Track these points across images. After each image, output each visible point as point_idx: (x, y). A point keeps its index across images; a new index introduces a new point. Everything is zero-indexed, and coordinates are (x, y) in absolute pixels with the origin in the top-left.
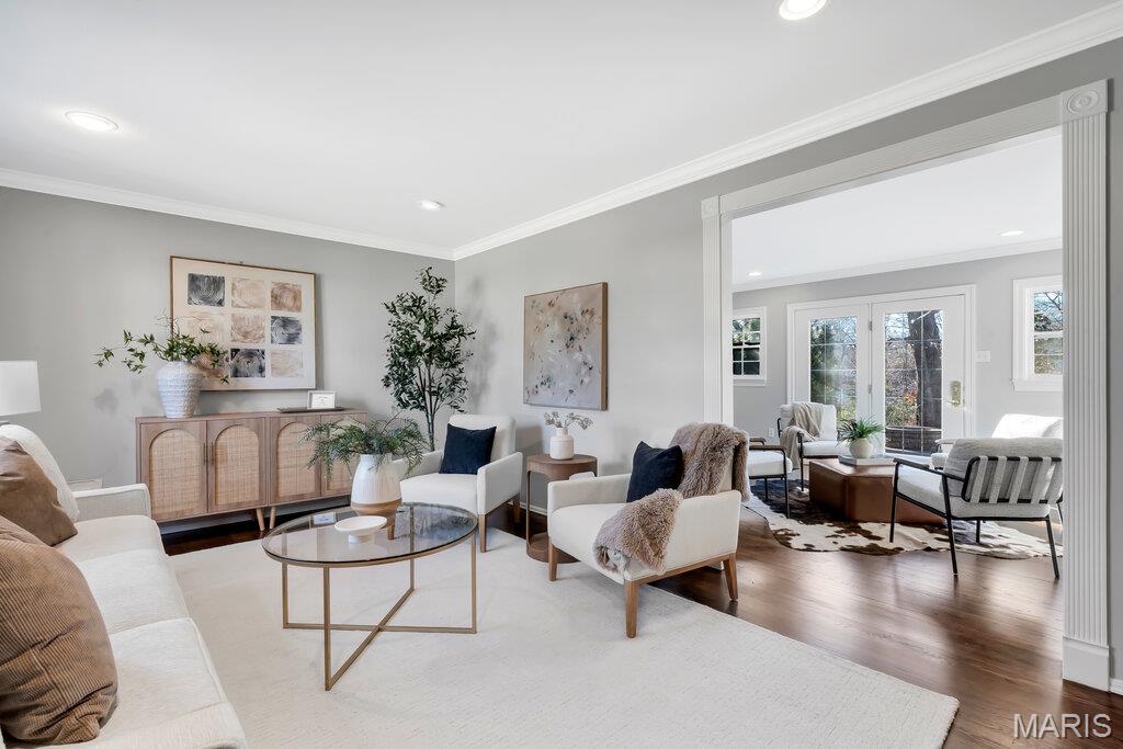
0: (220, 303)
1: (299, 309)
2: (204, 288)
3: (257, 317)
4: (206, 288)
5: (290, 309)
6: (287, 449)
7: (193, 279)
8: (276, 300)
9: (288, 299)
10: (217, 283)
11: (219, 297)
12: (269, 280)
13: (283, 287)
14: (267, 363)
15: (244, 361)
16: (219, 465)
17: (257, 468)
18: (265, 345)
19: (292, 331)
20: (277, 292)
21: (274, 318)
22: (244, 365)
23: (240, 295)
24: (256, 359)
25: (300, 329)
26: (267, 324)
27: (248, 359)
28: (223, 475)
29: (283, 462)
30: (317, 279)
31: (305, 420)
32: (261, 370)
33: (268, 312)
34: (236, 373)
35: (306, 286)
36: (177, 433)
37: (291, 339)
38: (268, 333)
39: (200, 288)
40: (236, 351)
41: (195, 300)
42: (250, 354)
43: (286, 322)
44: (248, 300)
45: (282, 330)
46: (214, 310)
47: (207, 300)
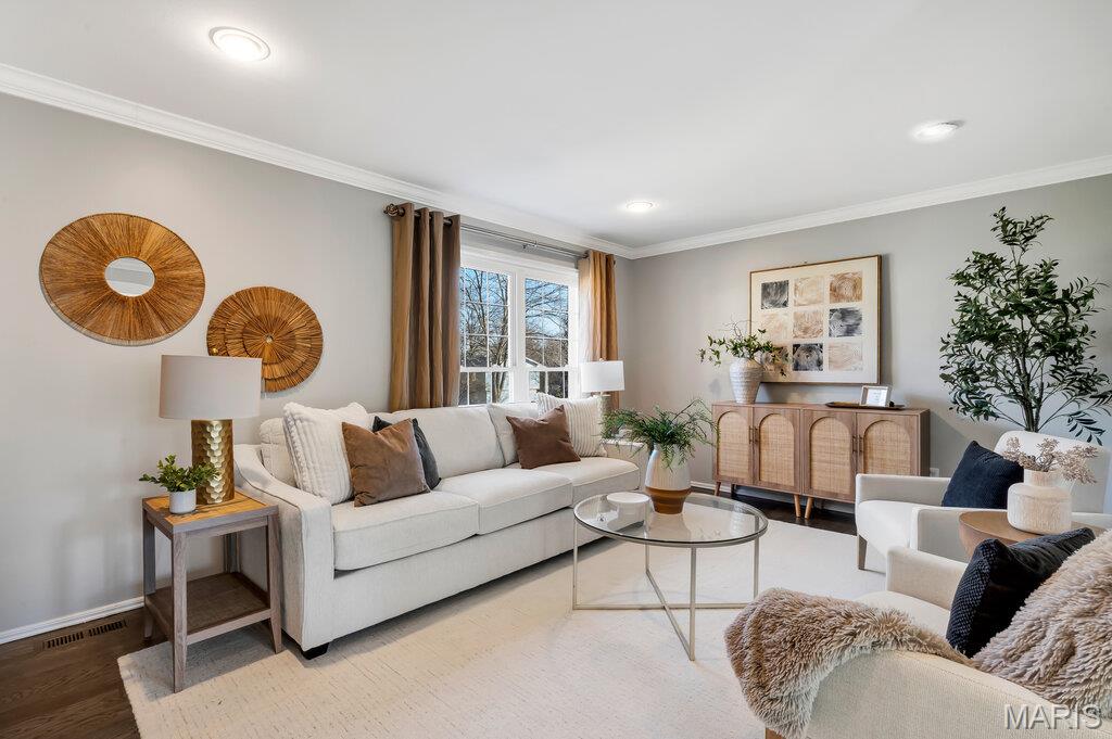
0: (785, 304)
1: (859, 298)
2: (773, 293)
3: (815, 313)
4: (775, 293)
5: (849, 300)
6: (821, 444)
7: (765, 287)
8: (835, 292)
9: (847, 290)
10: (782, 287)
11: (784, 299)
12: (826, 275)
13: (842, 277)
14: (825, 356)
15: (803, 355)
16: (762, 447)
17: (792, 455)
18: (824, 339)
19: (851, 321)
20: (836, 284)
21: (832, 311)
22: (804, 359)
23: (801, 294)
24: (814, 353)
25: (860, 319)
26: (826, 318)
27: (808, 353)
28: (767, 456)
29: (816, 456)
30: (882, 262)
31: (838, 415)
32: (819, 363)
33: (827, 305)
34: (797, 367)
35: (868, 271)
36: (734, 415)
37: (850, 331)
38: (826, 327)
39: (769, 294)
40: (796, 346)
41: (767, 305)
42: (809, 349)
43: (845, 314)
44: (809, 296)
45: (840, 322)
46: (780, 311)
47: (775, 304)
